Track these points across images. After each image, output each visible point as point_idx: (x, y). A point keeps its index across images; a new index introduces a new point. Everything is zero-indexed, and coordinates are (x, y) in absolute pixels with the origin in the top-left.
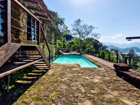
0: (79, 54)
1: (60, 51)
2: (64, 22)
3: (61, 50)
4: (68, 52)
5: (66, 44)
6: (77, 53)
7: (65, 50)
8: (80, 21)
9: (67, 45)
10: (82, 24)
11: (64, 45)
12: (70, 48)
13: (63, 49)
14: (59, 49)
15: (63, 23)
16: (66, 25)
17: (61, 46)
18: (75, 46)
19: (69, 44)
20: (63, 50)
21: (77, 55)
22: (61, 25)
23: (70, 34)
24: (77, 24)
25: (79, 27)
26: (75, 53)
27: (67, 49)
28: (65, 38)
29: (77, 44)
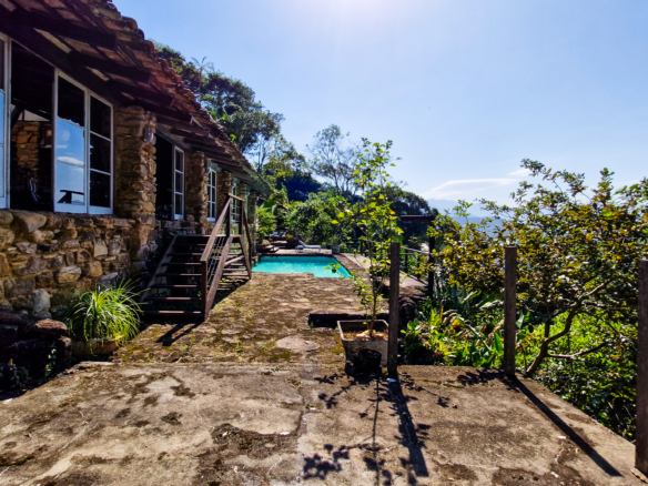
0: (330, 252)
1: (265, 242)
2: (279, 127)
3: (267, 238)
4: (294, 248)
5: (288, 217)
6: (323, 251)
7: (284, 239)
8: (338, 134)
9: (293, 218)
10: (343, 144)
11: (280, 221)
12: (304, 229)
13: (275, 234)
14: (261, 235)
15: (277, 131)
16: (288, 140)
17: (270, 225)
18: (322, 223)
19: (297, 214)
20: (275, 239)
21: (322, 255)
22: (267, 139)
23: (304, 170)
24: (327, 143)
25: (332, 156)
26: (317, 250)
27: (290, 236)
28: (283, 191)
29: (327, 217)
